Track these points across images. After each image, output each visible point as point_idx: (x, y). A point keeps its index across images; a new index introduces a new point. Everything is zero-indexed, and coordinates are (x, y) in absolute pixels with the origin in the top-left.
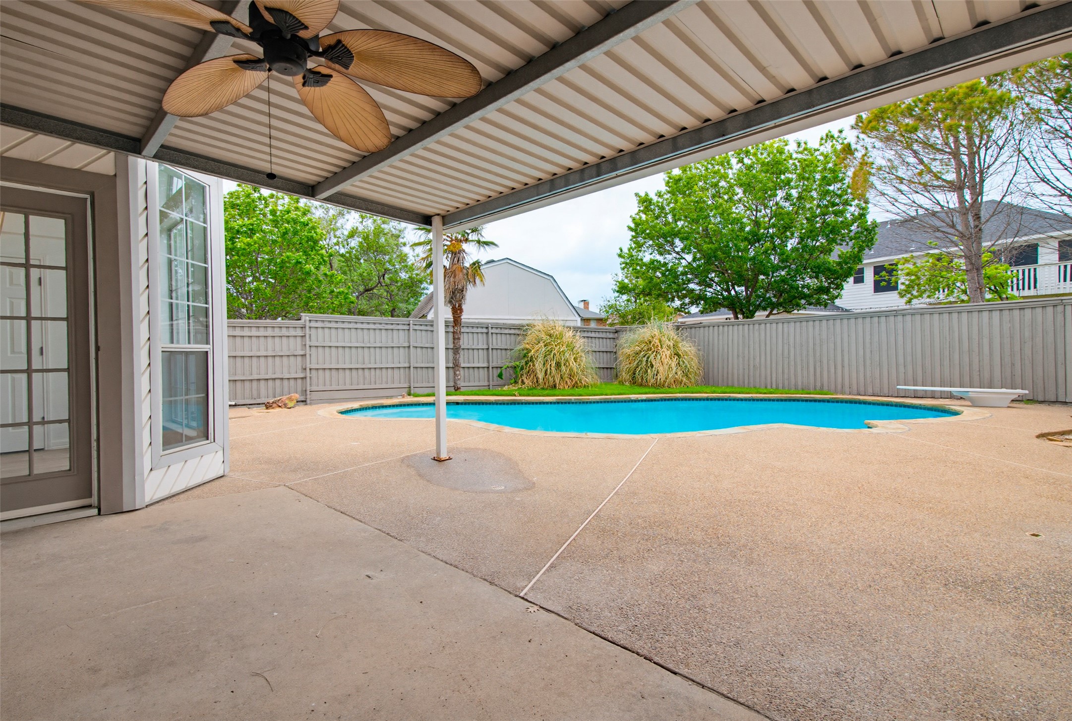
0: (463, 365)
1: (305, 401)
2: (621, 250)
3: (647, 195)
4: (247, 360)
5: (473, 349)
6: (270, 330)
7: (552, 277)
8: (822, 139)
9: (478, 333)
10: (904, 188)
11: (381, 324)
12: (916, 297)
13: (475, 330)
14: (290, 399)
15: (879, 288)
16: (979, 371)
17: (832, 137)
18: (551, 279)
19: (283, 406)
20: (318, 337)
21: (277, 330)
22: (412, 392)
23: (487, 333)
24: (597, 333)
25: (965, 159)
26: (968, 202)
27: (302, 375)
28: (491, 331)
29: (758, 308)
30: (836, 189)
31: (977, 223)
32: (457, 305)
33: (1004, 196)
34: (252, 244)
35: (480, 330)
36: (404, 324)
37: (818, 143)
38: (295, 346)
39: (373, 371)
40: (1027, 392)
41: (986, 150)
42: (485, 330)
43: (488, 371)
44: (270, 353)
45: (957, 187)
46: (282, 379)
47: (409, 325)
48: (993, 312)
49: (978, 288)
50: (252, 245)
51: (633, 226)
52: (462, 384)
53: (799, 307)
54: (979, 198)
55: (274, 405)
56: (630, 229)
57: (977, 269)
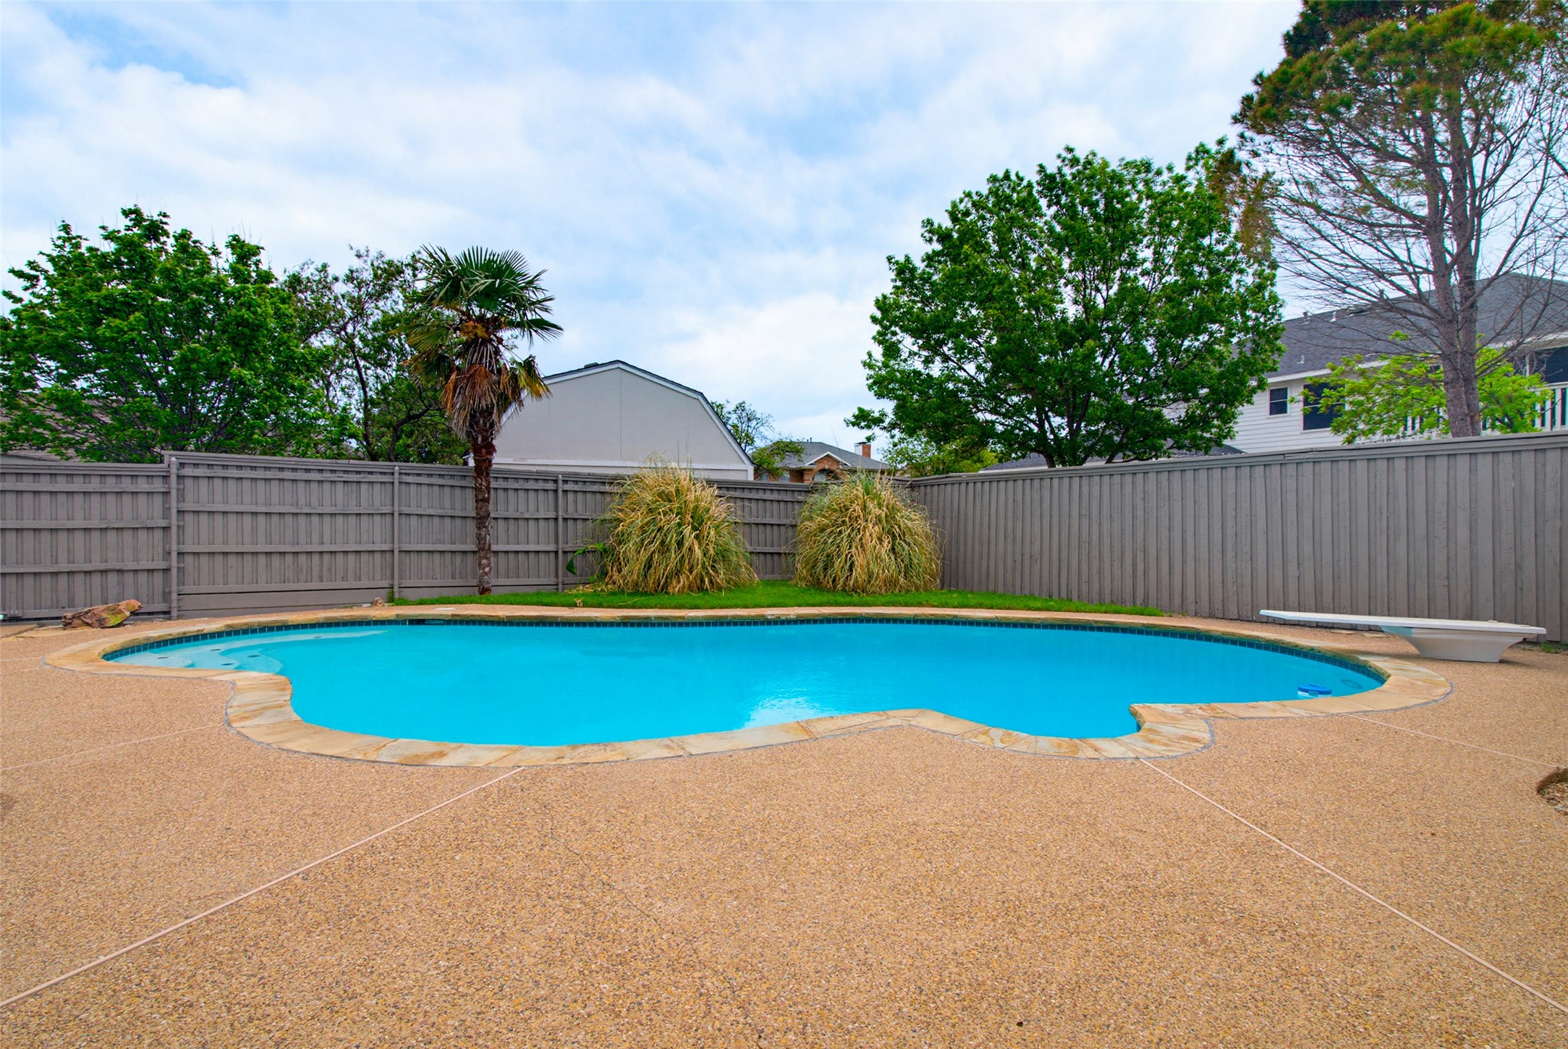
0: (494, 548)
1: (169, 613)
2: (870, 355)
3: (908, 259)
4: (46, 537)
5: (527, 519)
6: (96, 480)
7: (701, 394)
8: (1189, 159)
9: (537, 490)
10: (1326, 227)
11: (334, 471)
12: (1363, 433)
13: (531, 485)
14: (116, 612)
15: (1313, 420)
16: (1448, 578)
17: (1207, 152)
18: (700, 398)
19: (97, 624)
20: (199, 495)
21: (111, 481)
22: (396, 596)
23: (556, 491)
24: (775, 492)
25: (1447, 174)
26: (1449, 253)
27: (163, 565)
28: (561, 486)
29: (1090, 452)
30: (1214, 242)
31: (1467, 292)
32: (480, 439)
33: (1518, 238)
34: (126, 329)
35: (540, 485)
36: (385, 473)
37: (1184, 166)
38: (149, 511)
39: (316, 558)
40: (1542, 630)
41: (1487, 156)
42: (551, 486)
43: (557, 558)
44: (95, 523)
45: (1430, 228)
46: (120, 571)
47: (393, 474)
48: (1480, 457)
49: (1467, 415)
50: (125, 333)
51: (878, 315)
52: (494, 582)
53: (1158, 451)
54: (1473, 243)
55: (76, 622)
56: (874, 320)
57: (1466, 380)
